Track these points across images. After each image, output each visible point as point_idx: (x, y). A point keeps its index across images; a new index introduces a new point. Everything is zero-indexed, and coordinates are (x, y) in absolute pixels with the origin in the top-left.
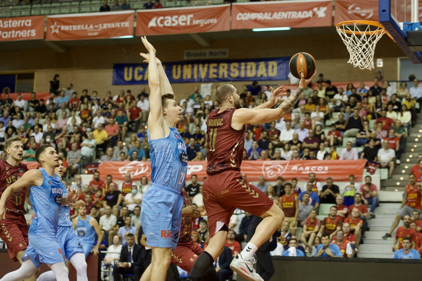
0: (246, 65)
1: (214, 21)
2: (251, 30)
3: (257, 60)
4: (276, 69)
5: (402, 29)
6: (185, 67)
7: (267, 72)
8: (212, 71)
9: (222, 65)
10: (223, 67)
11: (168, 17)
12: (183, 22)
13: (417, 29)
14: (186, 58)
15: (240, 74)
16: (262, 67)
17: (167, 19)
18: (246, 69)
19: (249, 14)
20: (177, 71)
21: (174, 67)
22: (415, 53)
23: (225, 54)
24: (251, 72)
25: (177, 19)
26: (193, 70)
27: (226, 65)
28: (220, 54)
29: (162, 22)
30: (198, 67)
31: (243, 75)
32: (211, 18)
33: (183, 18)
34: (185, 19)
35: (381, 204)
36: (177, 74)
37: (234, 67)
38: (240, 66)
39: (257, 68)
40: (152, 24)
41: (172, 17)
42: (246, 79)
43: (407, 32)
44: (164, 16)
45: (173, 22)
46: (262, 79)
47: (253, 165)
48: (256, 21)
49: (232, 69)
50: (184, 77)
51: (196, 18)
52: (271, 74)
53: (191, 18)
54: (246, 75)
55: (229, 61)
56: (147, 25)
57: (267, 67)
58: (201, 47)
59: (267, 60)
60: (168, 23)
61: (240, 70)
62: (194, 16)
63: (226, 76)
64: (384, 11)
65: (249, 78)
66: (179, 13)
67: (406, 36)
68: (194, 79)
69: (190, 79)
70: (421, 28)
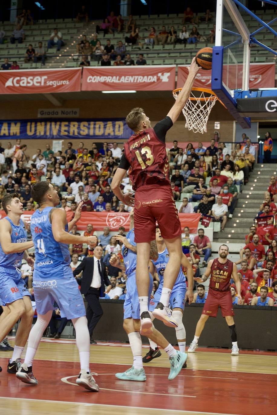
0: (95, 124)
1: (66, 82)
2: (100, 92)
3: (105, 120)
4: (122, 128)
5: (233, 96)
6: (39, 124)
7: (114, 131)
8: (64, 128)
9: (72, 123)
10: (74, 126)
11: (25, 78)
12: (37, 83)
13: (246, 97)
14: (39, 116)
15: (89, 132)
16: (109, 127)
17: (23, 80)
18: (94, 128)
19: (99, 77)
20: (31, 128)
21: (29, 124)
22: (244, 119)
23: (75, 113)
24: (99, 131)
25: (32, 80)
26: (45, 128)
27: (76, 123)
28: (71, 113)
29: (18, 82)
30: (51, 125)
31: (91, 133)
32: (63, 80)
33: (37, 79)
34: (39, 80)
35: (213, 254)
36: (31, 131)
37: (84, 126)
38: (89, 124)
39: (105, 127)
40: (9, 83)
41: (27, 78)
42: (94, 137)
43: (237, 100)
44: (20, 77)
45: (28, 83)
46: (108, 137)
47: (98, 216)
48: (105, 83)
49: (82, 127)
50: (38, 134)
51: (49, 79)
52: (117, 133)
53: (45, 79)
54: (94, 133)
55: (79, 120)
56: (4, 84)
57: (114, 126)
58: (53, 106)
59: (114, 120)
60: (23, 83)
61: (89, 128)
62: (48, 77)
63: (76, 134)
64: (216, 79)
65: (97, 136)
66: (34, 75)
67: (237, 103)
68: (47, 136)
69: (43, 136)
70: (250, 96)
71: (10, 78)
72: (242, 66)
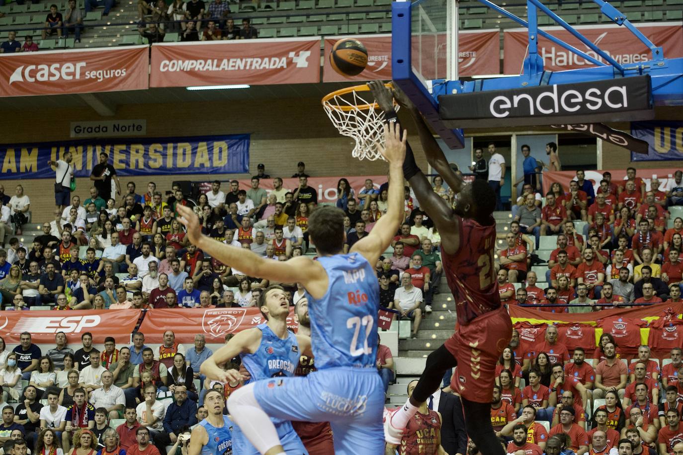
0: (175, 148)
1: (122, 73)
2: (185, 88)
3: (194, 140)
4: (225, 154)
5: (430, 91)
6: (72, 149)
7: (211, 159)
8: (118, 157)
9: (134, 147)
10: (137, 152)
11: (45, 67)
12: (68, 74)
13: (455, 92)
14: (73, 135)
15: (164, 162)
16: (202, 152)
17: (43, 69)
18: (175, 155)
19: (180, 62)
21: (54, 150)
22: (453, 131)
23: (139, 128)
24: (184, 160)
25: (59, 69)
26: (85, 157)
27: (141, 147)
28: (131, 128)
29: (33, 74)
30: (94, 151)
31: (170, 164)
32: (116, 68)
33: (68, 68)
34: (72, 70)
37: (156, 151)
38: (165, 148)
39: (194, 153)
40: (16, 77)
41: (49, 66)
42: (175, 171)
43: (439, 97)
44: (37, 64)
45: (51, 75)
46: (201, 170)
47: (187, 316)
48: (192, 73)
49: (151, 154)
51: (90, 67)
52: (217, 163)
53: (82, 68)
54: (175, 164)
55: (147, 141)
56: (8, 79)
57: (210, 150)
58: (100, 117)
59: (210, 139)
60: (43, 75)
61: (164, 155)
62: (87, 63)
63: (141, 166)
64: (400, 61)
65: (180, 169)
66: (62, 60)
67: (438, 102)
68: (87, 171)
69: (80, 171)
70: (462, 90)
71: (19, 66)
72: (445, 35)
